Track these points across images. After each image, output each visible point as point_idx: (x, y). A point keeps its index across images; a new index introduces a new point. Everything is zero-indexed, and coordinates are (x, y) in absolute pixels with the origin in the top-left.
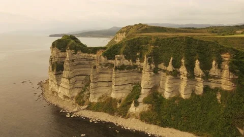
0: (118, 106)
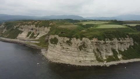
0: (114, 57)
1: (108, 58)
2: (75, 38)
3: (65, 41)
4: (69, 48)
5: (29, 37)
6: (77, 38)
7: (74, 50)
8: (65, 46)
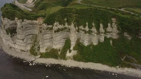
0: (59, 53)
6: (4, 17)
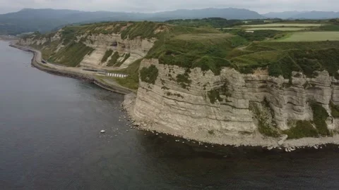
0: (314, 126)
1: (294, 126)
2: (199, 69)
3: (174, 76)
4: (182, 94)
5: (106, 63)
6: (205, 68)
7: (197, 100)
8: (174, 89)
